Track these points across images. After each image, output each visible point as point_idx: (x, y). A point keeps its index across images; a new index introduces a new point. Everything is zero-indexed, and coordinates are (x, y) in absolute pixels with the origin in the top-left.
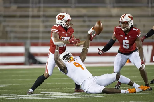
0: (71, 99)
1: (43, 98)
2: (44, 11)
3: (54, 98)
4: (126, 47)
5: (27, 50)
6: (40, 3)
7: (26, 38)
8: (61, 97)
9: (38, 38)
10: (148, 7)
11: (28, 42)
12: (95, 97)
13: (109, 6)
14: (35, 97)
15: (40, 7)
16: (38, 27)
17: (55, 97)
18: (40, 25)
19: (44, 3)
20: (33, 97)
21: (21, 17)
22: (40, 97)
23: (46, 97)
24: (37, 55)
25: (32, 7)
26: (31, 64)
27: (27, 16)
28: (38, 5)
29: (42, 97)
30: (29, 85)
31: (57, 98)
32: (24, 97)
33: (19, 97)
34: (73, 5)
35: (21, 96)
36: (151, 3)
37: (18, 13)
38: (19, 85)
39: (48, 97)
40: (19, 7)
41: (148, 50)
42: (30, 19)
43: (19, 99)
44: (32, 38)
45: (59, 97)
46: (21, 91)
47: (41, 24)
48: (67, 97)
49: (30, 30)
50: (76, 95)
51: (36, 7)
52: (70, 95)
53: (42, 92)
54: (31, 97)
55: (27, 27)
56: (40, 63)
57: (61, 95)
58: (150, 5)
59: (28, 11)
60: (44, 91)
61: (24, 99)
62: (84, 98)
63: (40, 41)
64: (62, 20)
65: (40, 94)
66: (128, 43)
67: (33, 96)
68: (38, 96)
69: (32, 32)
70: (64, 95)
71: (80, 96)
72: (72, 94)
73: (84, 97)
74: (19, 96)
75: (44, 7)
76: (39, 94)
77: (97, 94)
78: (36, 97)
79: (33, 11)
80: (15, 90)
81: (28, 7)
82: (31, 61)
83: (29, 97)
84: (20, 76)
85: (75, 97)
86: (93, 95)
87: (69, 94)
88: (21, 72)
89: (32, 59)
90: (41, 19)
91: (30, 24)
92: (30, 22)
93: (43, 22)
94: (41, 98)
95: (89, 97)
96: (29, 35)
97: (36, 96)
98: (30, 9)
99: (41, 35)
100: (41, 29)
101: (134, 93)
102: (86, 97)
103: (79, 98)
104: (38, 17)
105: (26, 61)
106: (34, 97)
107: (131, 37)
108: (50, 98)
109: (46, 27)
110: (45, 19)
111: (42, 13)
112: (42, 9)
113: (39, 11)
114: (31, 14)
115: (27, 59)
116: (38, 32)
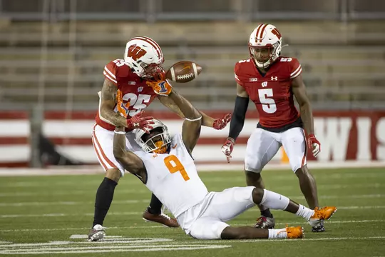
0: (148, 252)
1: (75, 252)
2: (78, 31)
3: (105, 251)
4: (269, 107)
5: (36, 129)
6: (67, 10)
7: (35, 99)
8: (121, 249)
9: (62, 99)
10: (339, 21)
11: (39, 108)
12: (206, 249)
13: (241, 18)
14: (55, 249)
15: (68, 21)
16: (64, 71)
17: (105, 249)
18: (68, 66)
19: (79, 10)
20: (50, 249)
21: (21, 45)
22: (69, 249)
23: (83, 248)
24: (60, 141)
25: (49, 22)
26: (45, 165)
27: (37, 45)
28: (63, 16)
29: (74, 248)
30: (39, 217)
31: (113, 251)
32: (29, 248)
33: (17, 248)
34: (151, 17)
35: (20, 245)
36: (348, 11)
37: (14, 37)
38: (15, 218)
39: (89, 248)
40: (14, 21)
41: (339, 130)
42: (44, 52)
43: (17, 253)
44: (48, 99)
45: (117, 247)
46: (22, 232)
47: (71, 65)
48: (137, 248)
49: (42, 78)
50: (160, 243)
51: (59, 22)
52: (144, 244)
53: (73, 237)
54: (47, 249)
55: (36, 71)
56: (69, 163)
57: (123, 244)
58: (344, 16)
59: (40, 32)
60: (78, 234)
61: (29, 252)
62: (179, 251)
63: (69, 107)
64: (138, 60)
65: (69, 240)
66: (272, 95)
67: (53, 246)
68: (63, 246)
69: (48, 85)
70: (128, 244)
71: (168, 246)
72: (148, 241)
73: (180, 248)
74: (15, 245)
75: (79, 21)
76: (67, 240)
77: (212, 242)
78: (60, 249)
79: (50, 31)
80: (5, 231)
81: (39, 21)
82: (46, 157)
83: (41, 249)
84: (18, 194)
85: (156, 250)
86: (203, 244)
87: (141, 241)
88: (21, 184)
89: (48, 151)
90: (72, 51)
91: (43, 63)
92: (44, 59)
93: (76, 58)
94: (72, 252)
95: (193, 248)
96: (41, 92)
97: (59, 246)
98: (44, 27)
99: (70, 92)
100: (72, 77)
101: (298, 237)
102: (183, 248)
103: (168, 251)
104: (65, 45)
105: (32, 156)
106: (53, 249)
107: (276, 78)
108: (93, 251)
109: (83, 71)
110: (79, 50)
111: (72, 37)
112: (73, 26)
113: (66, 31)
114: (45, 38)
115: (36, 152)
116: (64, 85)
